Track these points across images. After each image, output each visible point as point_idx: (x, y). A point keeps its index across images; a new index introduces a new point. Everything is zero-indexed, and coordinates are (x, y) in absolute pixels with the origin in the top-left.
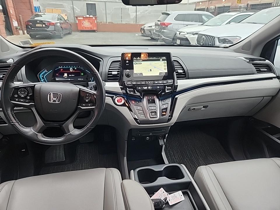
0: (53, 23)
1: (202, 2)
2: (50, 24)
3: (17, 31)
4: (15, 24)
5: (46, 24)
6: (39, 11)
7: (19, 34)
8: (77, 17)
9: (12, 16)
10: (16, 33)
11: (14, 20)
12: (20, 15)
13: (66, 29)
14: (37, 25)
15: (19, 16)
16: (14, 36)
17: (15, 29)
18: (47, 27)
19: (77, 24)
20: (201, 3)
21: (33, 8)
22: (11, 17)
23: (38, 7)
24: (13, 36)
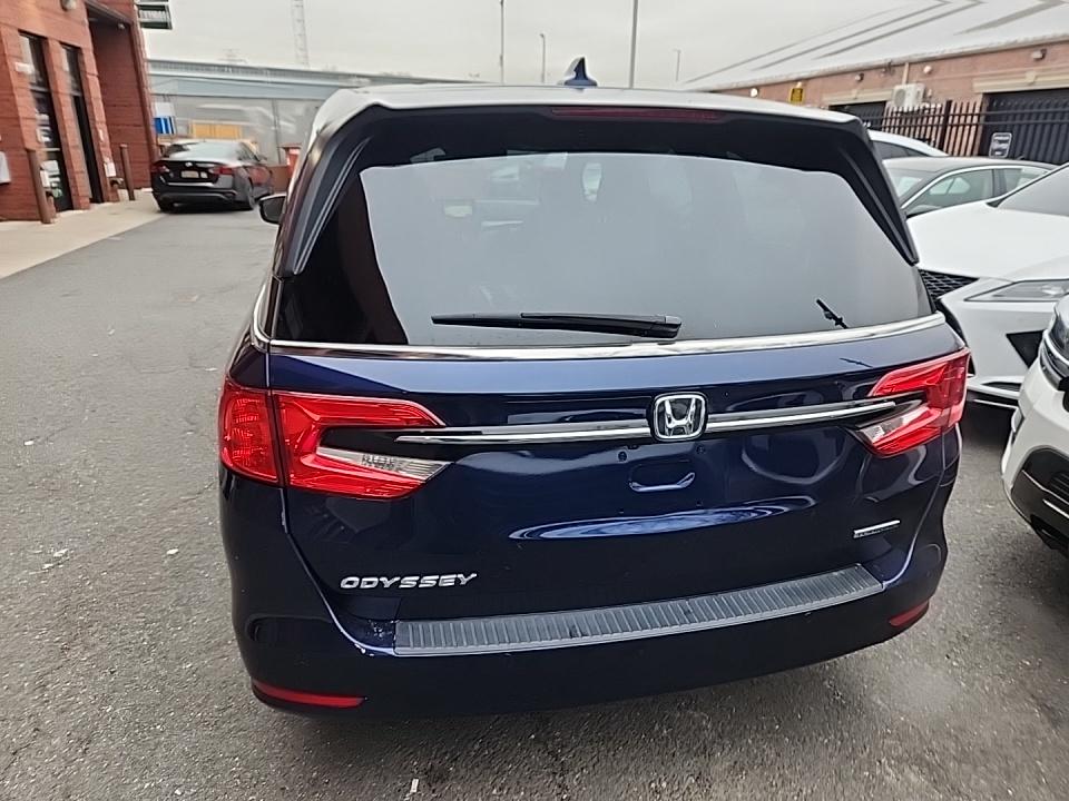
0: (230, 169)
1: (758, 87)
2: (222, 169)
3: (114, 191)
4: (110, 170)
5: (211, 171)
6: (167, 132)
7: (117, 199)
8: (287, 149)
9: (102, 149)
10: (110, 195)
11: (107, 160)
12: (123, 145)
13: (259, 184)
14: (186, 174)
15: (121, 148)
16: (106, 204)
17: (108, 184)
18: (213, 178)
19: (287, 167)
20: (754, 92)
21: (152, 122)
22: (100, 152)
23: (165, 120)
24: (102, 205)
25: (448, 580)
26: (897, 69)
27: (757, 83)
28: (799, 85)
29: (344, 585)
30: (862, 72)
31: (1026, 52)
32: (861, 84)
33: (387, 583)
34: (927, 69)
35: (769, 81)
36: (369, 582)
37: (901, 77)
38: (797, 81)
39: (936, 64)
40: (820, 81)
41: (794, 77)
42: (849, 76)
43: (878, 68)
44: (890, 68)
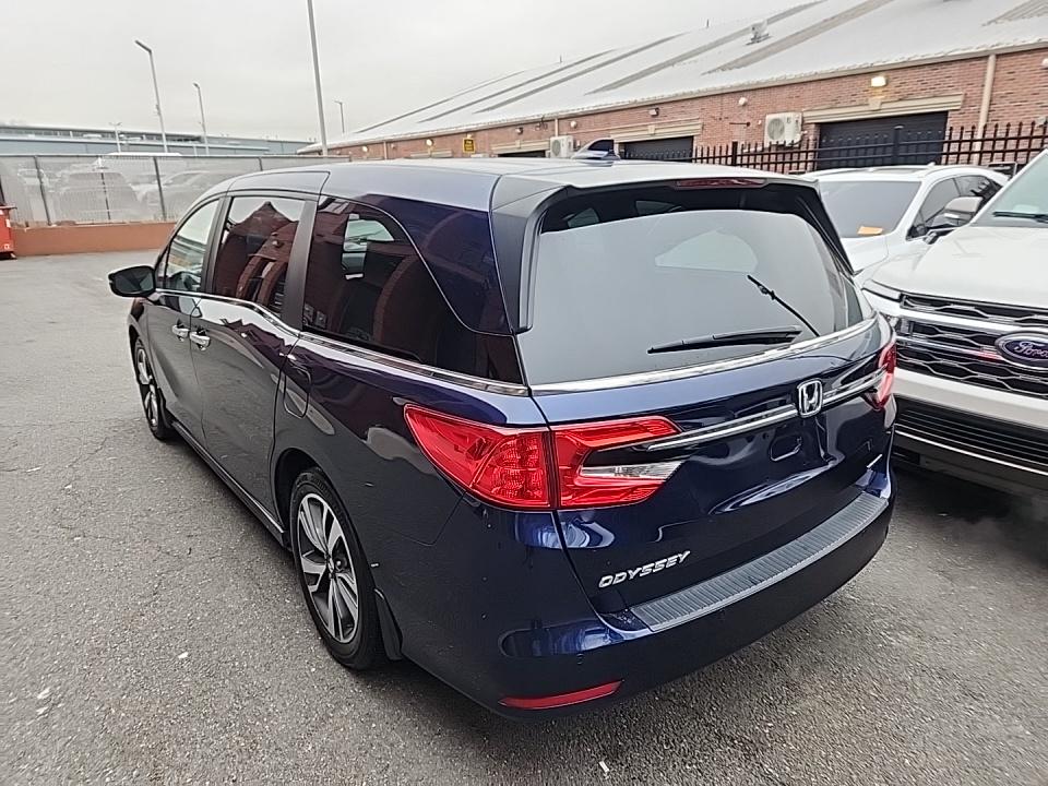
25: (672, 561)
26: (548, 123)
27: (431, 134)
28: (469, 137)
29: (602, 585)
30: (521, 126)
31: (645, 110)
32: (521, 136)
33: (633, 574)
34: (573, 124)
35: (441, 132)
36: (620, 577)
37: (554, 130)
38: (467, 133)
39: (579, 120)
40: (486, 134)
41: (463, 129)
42: (510, 129)
43: (534, 122)
44: (543, 123)
